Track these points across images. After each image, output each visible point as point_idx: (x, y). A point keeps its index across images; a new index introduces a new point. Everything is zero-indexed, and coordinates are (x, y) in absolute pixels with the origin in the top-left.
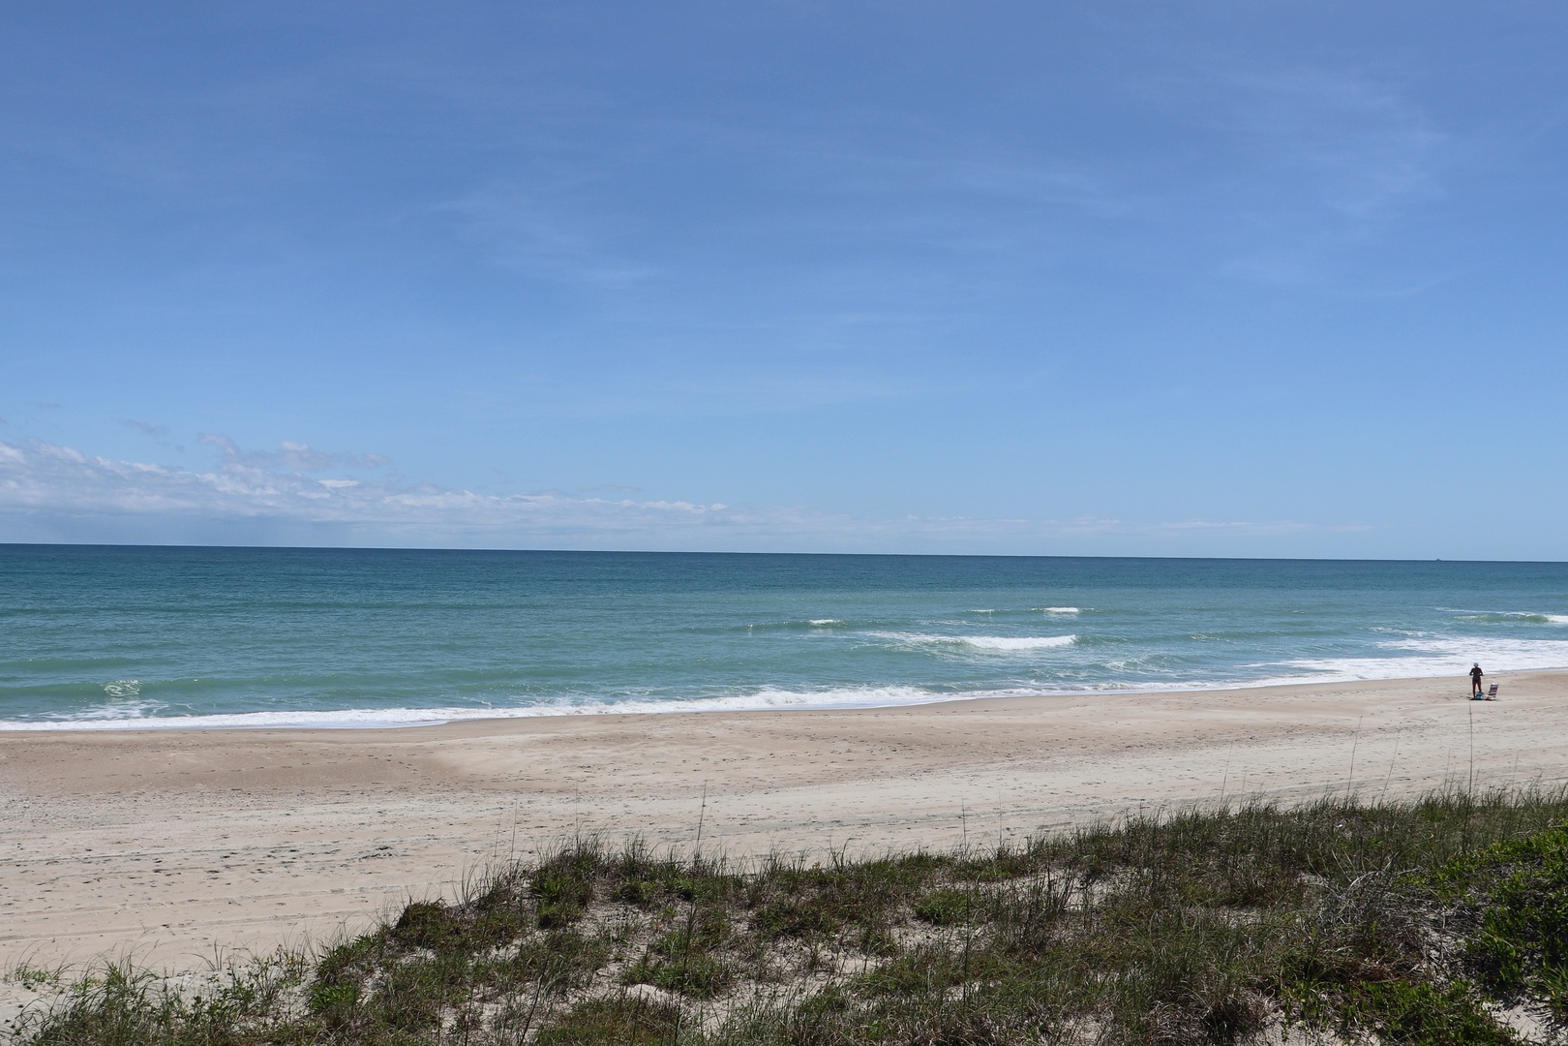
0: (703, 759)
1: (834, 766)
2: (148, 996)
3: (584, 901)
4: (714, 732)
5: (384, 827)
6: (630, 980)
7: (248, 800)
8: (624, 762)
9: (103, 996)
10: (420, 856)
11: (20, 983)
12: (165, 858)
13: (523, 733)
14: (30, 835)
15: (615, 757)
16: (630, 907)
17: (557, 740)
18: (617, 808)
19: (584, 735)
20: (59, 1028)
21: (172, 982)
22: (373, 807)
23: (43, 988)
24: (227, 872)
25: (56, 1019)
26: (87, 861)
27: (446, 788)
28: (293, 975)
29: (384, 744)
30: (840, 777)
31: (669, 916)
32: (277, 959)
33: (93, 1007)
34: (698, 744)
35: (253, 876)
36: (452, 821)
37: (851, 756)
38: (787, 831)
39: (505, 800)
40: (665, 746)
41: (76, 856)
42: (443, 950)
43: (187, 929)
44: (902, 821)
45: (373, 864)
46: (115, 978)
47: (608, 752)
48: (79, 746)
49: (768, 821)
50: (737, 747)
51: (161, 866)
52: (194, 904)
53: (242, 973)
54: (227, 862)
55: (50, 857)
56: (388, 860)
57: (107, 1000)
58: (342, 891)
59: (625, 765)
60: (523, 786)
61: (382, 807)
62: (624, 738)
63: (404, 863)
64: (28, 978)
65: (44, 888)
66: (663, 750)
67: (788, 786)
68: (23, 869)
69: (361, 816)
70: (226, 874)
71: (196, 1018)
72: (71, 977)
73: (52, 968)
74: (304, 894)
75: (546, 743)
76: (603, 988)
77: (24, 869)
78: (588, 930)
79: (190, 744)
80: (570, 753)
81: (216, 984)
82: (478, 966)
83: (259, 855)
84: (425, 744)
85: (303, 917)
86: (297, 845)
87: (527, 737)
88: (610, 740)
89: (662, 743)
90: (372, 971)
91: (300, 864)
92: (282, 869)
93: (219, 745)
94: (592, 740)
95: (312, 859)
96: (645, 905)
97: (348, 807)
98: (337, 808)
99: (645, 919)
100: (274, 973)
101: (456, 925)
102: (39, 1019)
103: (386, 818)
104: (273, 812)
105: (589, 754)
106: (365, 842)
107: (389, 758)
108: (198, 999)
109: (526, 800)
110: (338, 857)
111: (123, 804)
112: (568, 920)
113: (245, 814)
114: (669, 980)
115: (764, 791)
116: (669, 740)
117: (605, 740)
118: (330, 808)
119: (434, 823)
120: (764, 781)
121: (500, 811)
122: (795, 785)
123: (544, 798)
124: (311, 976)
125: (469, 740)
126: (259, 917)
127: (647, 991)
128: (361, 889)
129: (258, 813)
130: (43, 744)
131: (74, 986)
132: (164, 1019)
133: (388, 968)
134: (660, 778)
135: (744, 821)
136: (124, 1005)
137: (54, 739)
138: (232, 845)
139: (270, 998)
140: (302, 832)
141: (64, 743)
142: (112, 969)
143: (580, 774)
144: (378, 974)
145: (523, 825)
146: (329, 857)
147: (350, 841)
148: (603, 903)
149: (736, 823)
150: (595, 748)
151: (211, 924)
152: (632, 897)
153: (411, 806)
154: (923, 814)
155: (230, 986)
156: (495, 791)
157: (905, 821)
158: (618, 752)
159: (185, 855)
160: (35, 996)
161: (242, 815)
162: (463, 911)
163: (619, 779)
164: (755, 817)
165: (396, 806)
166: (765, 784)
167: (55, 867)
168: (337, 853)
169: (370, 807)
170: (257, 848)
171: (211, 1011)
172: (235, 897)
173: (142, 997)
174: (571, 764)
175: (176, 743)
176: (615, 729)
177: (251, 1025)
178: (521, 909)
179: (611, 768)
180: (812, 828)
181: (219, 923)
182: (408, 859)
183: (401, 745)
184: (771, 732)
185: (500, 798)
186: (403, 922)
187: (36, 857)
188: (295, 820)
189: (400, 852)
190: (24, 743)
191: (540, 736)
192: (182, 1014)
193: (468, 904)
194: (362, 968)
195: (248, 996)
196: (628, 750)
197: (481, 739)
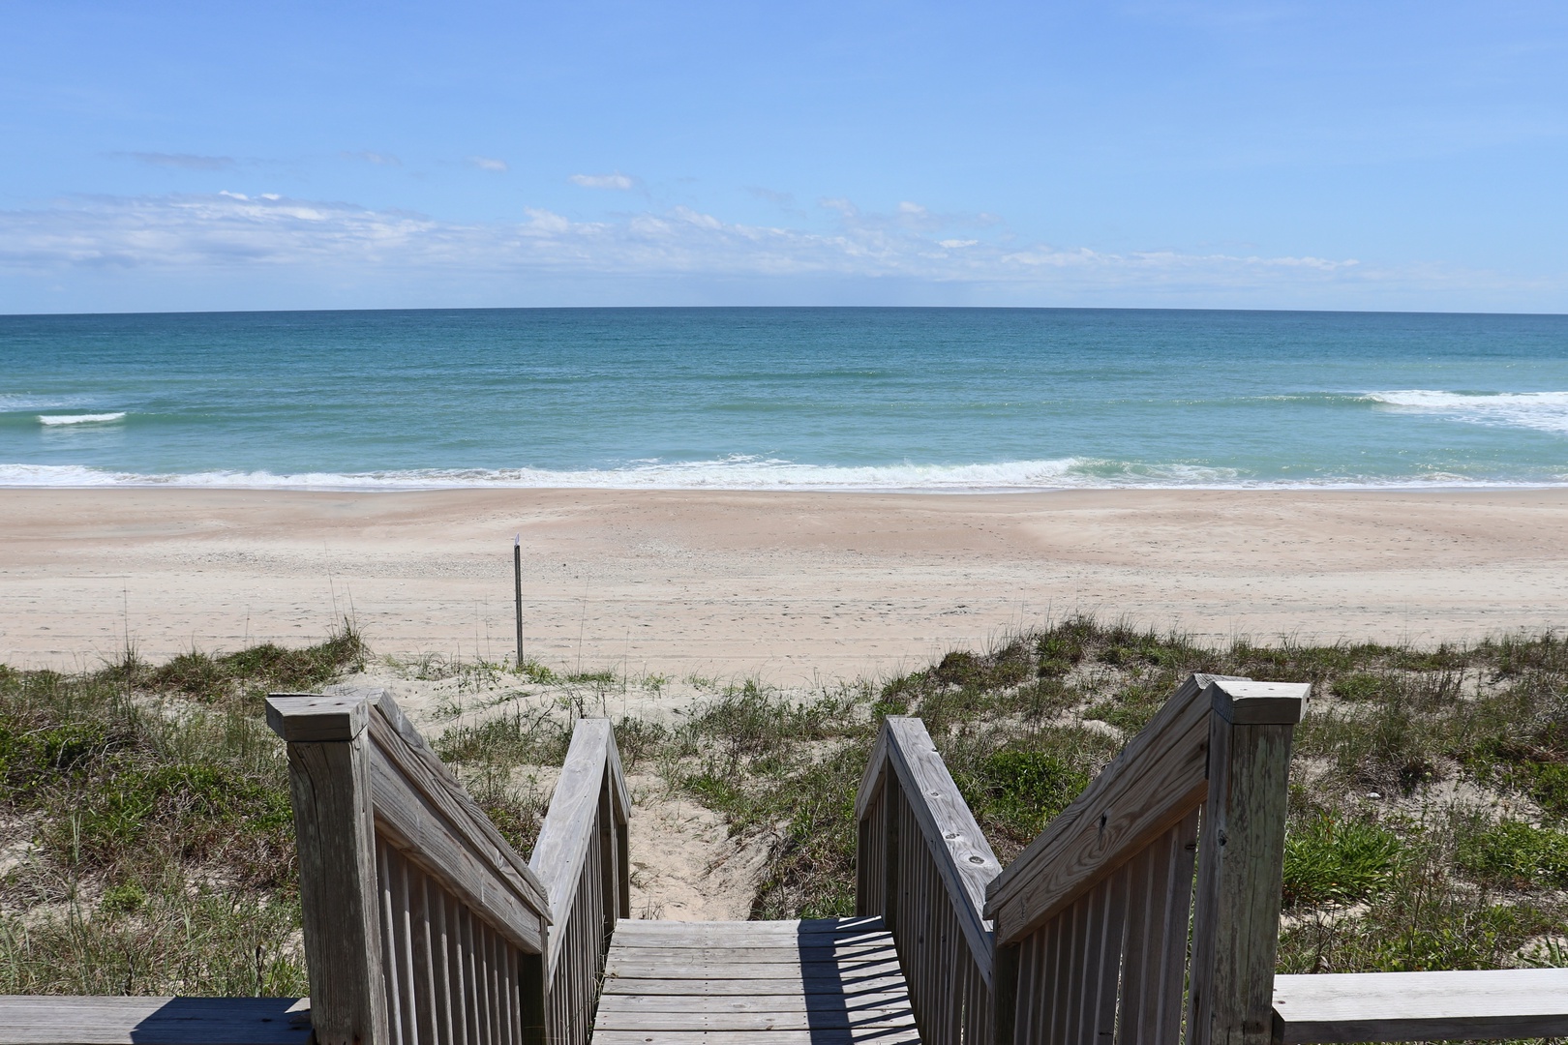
0: (1264, 540)
1: (1388, 554)
2: (770, 700)
3: (1076, 659)
4: (1282, 514)
5: (966, 588)
6: (1088, 717)
7: (859, 560)
8: (1189, 540)
9: (741, 697)
10: (989, 615)
11: (692, 685)
12: (791, 605)
13: (1104, 508)
14: (693, 580)
15: (1182, 535)
16: (1110, 666)
17: (1133, 516)
18: (1168, 582)
19: (1159, 512)
20: (715, 715)
21: (785, 693)
22: (961, 570)
23: (706, 690)
24: (836, 618)
25: (714, 708)
26: (734, 603)
27: (1026, 557)
28: (866, 695)
29: (979, 514)
30: (1388, 565)
31: (1137, 674)
32: (857, 684)
33: (736, 703)
34: (1263, 526)
35: (856, 623)
36: (1022, 585)
37: (1409, 544)
38: (1312, 613)
39: (1074, 570)
40: (1232, 525)
41: (726, 599)
42: (967, 686)
43: (803, 660)
44: (1423, 612)
45: (950, 619)
46: (750, 688)
47: (1177, 529)
48: (728, 506)
49: (1300, 603)
50: (1300, 530)
51: (788, 611)
52: (810, 642)
53: (830, 691)
54: (838, 610)
55: (707, 598)
56: (963, 616)
57: (744, 700)
58: (922, 639)
59: (1189, 542)
60: (1095, 557)
61: (968, 571)
62: (1197, 517)
63: (975, 620)
64: (697, 683)
65: (704, 622)
66: (1229, 530)
67: (1335, 570)
68: (688, 607)
69: (950, 577)
70: (835, 620)
71: (800, 718)
72: (722, 684)
73: (711, 678)
74: (893, 640)
75: (1123, 518)
76: (1067, 720)
77: (690, 606)
78: (1070, 681)
79: (816, 508)
80: (1142, 529)
81: (814, 697)
82: (989, 699)
83: (863, 607)
84: (1015, 515)
85: (889, 657)
86: (893, 599)
87: (1106, 512)
88: (1182, 518)
89: (1230, 523)
90: (917, 696)
91: (893, 616)
92: (879, 619)
93: (840, 509)
94: (1166, 517)
95: (903, 612)
96: (1121, 666)
97: (940, 569)
98: (931, 569)
99: (1117, 675)
100: (853, 693)
101: (979, 669)
102: (704, 708)
103: (970, 581)
104: (879, 570)
105: (1159, 530)
106: (949, 602)
107: (981, 527)
108: (801, 705)
109: (1092, 571)
110: (924, 611)
111: (761, 558)
112: (1059, 672)
113: (856, 571)
114: (1117, 719)
115: (1310, 574)
116: (1238, 520)
117: (1178, 517)
118: (925, 569)
119: (1008, 587)
120: (1315, 565)
121: (1067, 579)
122: (1343, 570)
123: (1108, 570)
124: (877, 698)
125: (1054, 513)
126: (856, 655)
127: (1100, 726)
128: (937, 639)
129: (865, 571)
130: (701, 504)
131: (725, 689)
132: (778, 715)
133: (929, 695)
134: (1218, 557)
135: (1278, 602)
136: (755, 704)
137: (709, 499)
138: (843, 597)
139: (848, 708)
140: (899, 589)
141: (717, 503)
142: (749, 682)
143: (1146, 549)
144: (920, 698)
145: (1083, 593)
146: (917, 611)
147: (936, 599)
148: (1091, 661)
149: (1270, 602)
150: (1165, 525)
151: (821, 657)
152: (1112, 659)
153: (992, 571)
154: (1448, 606)
155: (823, 699)
156: (1068, 562)
157: (1426, 612)
158: (1187, 529)
159: (806, 603)
160: (701, 693)
161: (853, 572)
162: (987, 660)
163: (1179, 556)
164: (1289, 598)
165: (980, 571)
166: (1314, 567)
167: (711, 607)
168: (924, 609)
169: (958, 570)
170: (861, 601)
171: (808, 714)
172: (840, 638)
173: (766, 701)
174: (1141, 539)
175: (805, 506)
176: (1191, 507)
177: (834, 725)
178: (1028, 662)
179: (1176, 544)
180: (1335, 612)
181: (827, 657)
182: (980, 617)
183: (993, 515)
184: (1339, 517)
185: (1070, 568)
186: (943, 665)
187: (698, 598)
188: (896, 578)
189: (973, 611)
190: (686, 503)
191: (1118, 511)
192: (790, 714)
193: (992, 656)
194: (910, 694)
195: (834, 706)
196: (1196, 528)
197: (1065, 512)
